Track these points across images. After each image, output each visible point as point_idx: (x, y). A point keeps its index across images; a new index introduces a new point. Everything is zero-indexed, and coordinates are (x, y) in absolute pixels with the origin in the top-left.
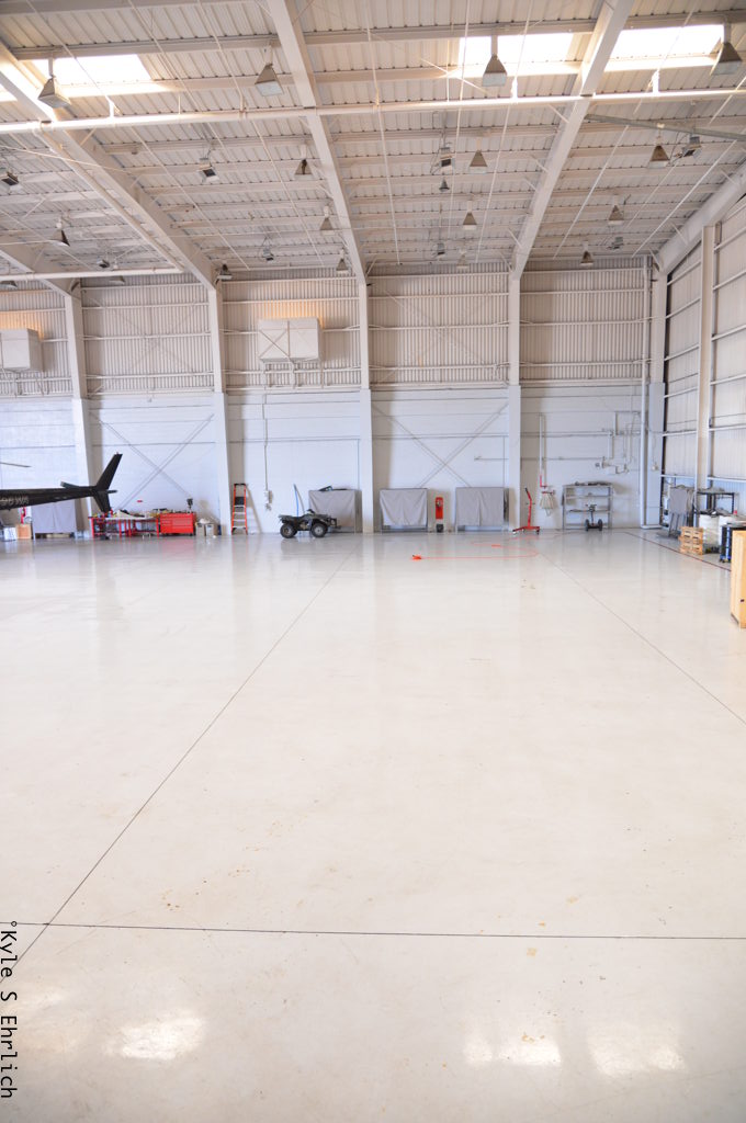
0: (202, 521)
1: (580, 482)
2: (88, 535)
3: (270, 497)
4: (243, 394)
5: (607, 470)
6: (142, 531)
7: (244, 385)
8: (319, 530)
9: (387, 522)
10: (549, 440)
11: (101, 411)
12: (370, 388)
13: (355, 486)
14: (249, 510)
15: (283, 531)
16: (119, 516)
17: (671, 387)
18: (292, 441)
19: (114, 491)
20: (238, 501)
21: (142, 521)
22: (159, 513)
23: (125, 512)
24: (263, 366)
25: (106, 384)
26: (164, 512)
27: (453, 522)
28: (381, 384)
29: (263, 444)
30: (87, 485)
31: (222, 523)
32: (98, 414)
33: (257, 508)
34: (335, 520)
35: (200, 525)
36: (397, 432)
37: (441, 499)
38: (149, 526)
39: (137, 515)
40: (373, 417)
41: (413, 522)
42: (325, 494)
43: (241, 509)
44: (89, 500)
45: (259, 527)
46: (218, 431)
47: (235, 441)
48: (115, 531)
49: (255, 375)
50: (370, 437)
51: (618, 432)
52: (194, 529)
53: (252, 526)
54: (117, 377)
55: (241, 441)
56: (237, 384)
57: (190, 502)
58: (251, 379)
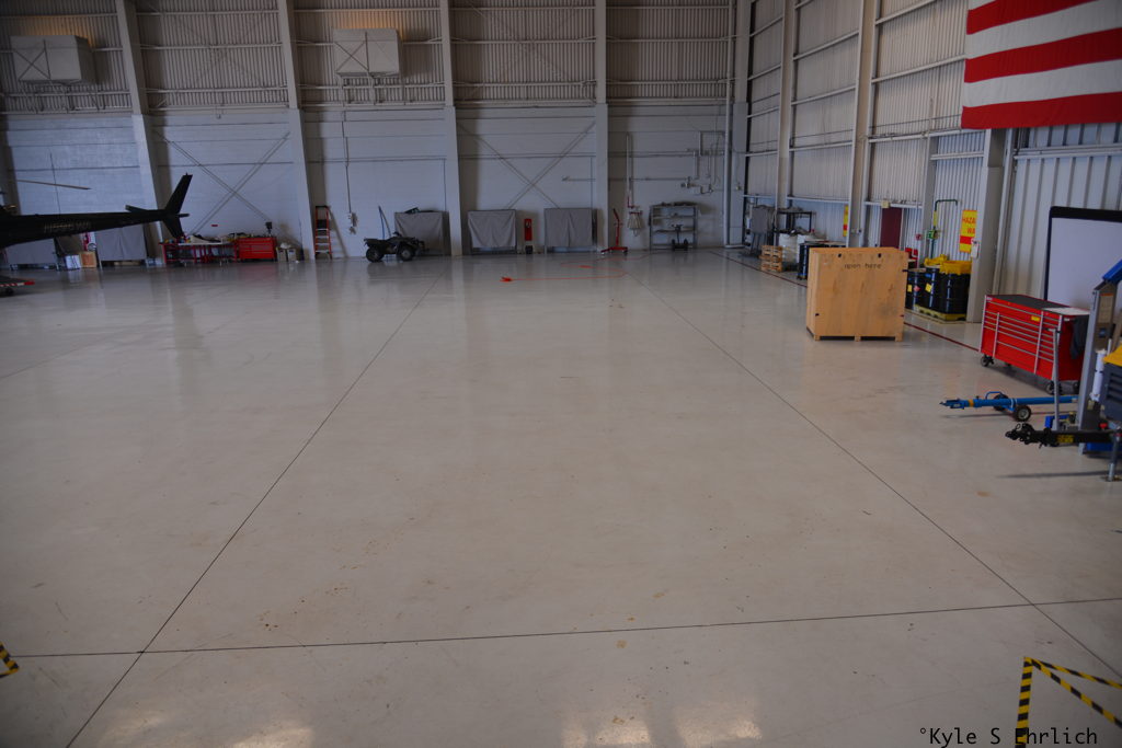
0: (283, 246)
1: (667, 202)
2: (160, 262)
3: (354, 219)
4: (321, 110)
5: (693, 189)
6: (221, 257)
7: (321, 102)
8: (406, 253)
9: (476, 244)
10: (636, 160)
11: (166, 129)
12: (455, 105)
13: (441, 207)
14: (333, 233)
15: (369, 255)
16: (193, 241)
17: (753, 105)
18: (376, 161)
19: (186, 215)
20: (321, 224)
21: (217, 246)
22: (235, 237)
23: (199, 237)
24: (341, 81)
25: (169, 99)
26: (242, 237)
27: (542, 242)
28: (466, 101)
29: (344, 165)
30: (155, 208)
31: (304, 247)
32: (162, 131)
33: (341, 231)
34: (422, 242)
35: (281, 250)
36: (484, 151)
37: (530, 220)
38: (226, 251)
39: (212, 240)
40: (458, 135)
41: (502, 243)
42: (412, 216)
43: (324, 233)
44: (158, 223)
45: (344, 251)
46: (295, 150)
47: (315, 162)
48: (189, 257)
49: (333, 90)
50: (456, 158)
51: (702, 153)
52: (275, 254)
53: (337, 251)
54: (180, 91)
55: (321, 161)
56: (314, 100)
57: (269, 226)
58: (328, 95)
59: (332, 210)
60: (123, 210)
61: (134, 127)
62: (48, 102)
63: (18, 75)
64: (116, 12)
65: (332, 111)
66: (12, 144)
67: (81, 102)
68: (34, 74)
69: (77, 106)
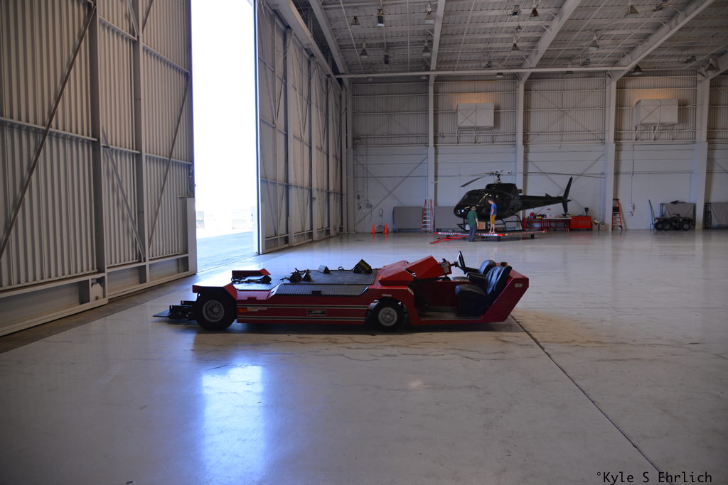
3: (634, 207)
4: (621, 144)
7: (620, 140)
8: (686, 226)
9: (715, 223)
12: (707, 142)
13: (688, 201)
18: (649, 173)
19: (570, 200)
20: (616, 210)
25: (530, 138)
28: (713, 139)
29: (630, 175)
31: (606, 223)
32: (528, 156)
33: (624, 214)
35: (595, 224)
36: (715, 168)
40: (708, 159)
42: (676, 205)
43: (617, 214)
45: (625, 225)
50: (705, 172)
52: (592, 226)
53: (623, 225)
54: (538, 134)
55: (617, 173)
56: (618, 138)
57: (587, 209)
58: (625, 136)
59: (620, 201)
60: (544, 195)
61: (516, 152)
62: (462, 139)
63: (458, 124)
64: (515, 90)
65: (626, 145)
66: (438, 161)
67: (480, 139)
68: (467, 124)
69: (479, 141)
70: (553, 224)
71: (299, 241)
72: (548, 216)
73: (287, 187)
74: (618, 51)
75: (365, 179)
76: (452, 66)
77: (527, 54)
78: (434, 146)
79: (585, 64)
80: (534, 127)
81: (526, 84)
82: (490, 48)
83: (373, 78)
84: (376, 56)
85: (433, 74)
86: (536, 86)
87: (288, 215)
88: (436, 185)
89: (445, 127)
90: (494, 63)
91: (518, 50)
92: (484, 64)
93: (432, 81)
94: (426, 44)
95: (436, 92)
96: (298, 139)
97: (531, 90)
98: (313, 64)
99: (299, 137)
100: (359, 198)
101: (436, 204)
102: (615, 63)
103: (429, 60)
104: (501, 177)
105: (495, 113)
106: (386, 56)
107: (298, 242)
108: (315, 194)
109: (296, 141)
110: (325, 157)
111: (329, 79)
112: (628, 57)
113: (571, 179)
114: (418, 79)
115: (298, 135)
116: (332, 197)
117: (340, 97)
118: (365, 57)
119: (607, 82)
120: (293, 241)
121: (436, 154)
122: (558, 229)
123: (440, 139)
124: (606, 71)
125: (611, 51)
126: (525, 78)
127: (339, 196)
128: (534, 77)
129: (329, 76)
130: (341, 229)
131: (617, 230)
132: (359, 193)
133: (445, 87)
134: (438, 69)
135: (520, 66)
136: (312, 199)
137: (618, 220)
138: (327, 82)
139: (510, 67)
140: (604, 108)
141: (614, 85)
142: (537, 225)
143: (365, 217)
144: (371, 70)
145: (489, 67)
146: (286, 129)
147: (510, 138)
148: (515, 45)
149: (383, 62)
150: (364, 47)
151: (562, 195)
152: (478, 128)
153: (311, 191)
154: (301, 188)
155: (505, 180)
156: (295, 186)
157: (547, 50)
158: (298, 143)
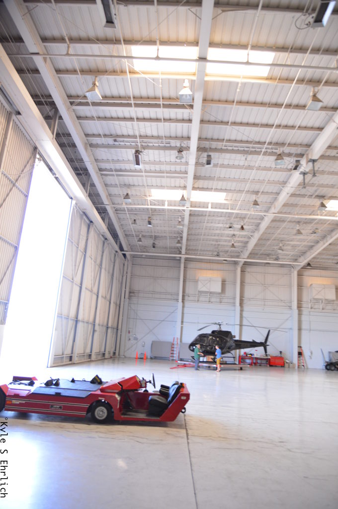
0: (287, 361)
3: (311, 353)
4: (302, 311)
7: (301, 307)
11: (243, 312)
14: (303, 358)
18: (320, 331)
19: (268, 345)
20: (300, 354)
25: (245, 301)
29: (309, 331)
31: (294, 363)
33: (306, 358)
42: (337, 353)
49: (306, 304)
52: (284, 364)
53: (305, 365)
54: (250, 299)
55: (300, 329)
56: (299, 307)
57: (281, 352)
58: (304, 305)
59: (303, 348)
61: (235, 310)
62: (201, 299)
63: (199, 288)
64: (235, 271)
65: (305, 311)
66: (185, 312)
67: (212, 300)
68: (204, 289)
69: (212, 301)
70: (259, 361)
71: (81, 360)
72: (255, 354)
73: (77, 321)
74: (297, 253)
75: (135, 320)
76: (196, 252)
77: (241, 250)
78: (182, 302)
79: (277, 259)
80: (247, 294)
81: (242, 268)
82: (218, 245)
83: (146, 255)
84: (148, 242)
85: (183, 257)
86: (249, 269)
87: (74, 341)
88: (182, 327)
89: (190, 289)
90: (221, 254)
91: (235, 247)
92: (216, 253)
93: (183, 261)
94: (179, 239)
95: (185, 267)
96: (89, 290)
97: (245, 272)
98: (106, 244)
99: (90, 289)
100: (129, 333)
101: (181, 341)
102: (296, 260)
103: (181, 248)
104: (221, 326)
105: (222, 284)
106: (154, 243)
107: (79, 361)
108: (97, 328)
109: (88, 292)
110: (108, 303)
111: (117, 254)
112: (302, 258)
113: (269, 331)
114: (174, 259)
115: (90, 287)
116: (109, 330)
117: (124, 265)
118: (141, 243)
119: (292, 271)
120: (75, 359)
121: (183, 307)
122: (262, 365)
123: (186, 298)
124: (290, 265)
125: (292, 253)
126: (241, 264)
127: (115, 330)
128: (246, 264)
129: (116, 252)
130: (114, 353)
131: (301, 368)
132: (130, 330)
133: (191, 265)
134: (186, 254)
135: (238, 257)
136: (94, 331)
137: (302, 361)
138: (115, 255)
139: (232, 257)
140: (290, 286)
141: (295, 273)
142: (248, 361)
143: (132, 347)
144: (144, 250)
145: (218, 255)
146: (81, 284)
147: (232, 301)
148: (233, 244)
149: (152, 246)
150: (140, 236)
151: (263, 341)
152: (211, 293)
153: (94, 325)
154: (87, 323)
155: (224, 329)
156: (82, 321)
157: (253, 249)
158: (88, 293)
